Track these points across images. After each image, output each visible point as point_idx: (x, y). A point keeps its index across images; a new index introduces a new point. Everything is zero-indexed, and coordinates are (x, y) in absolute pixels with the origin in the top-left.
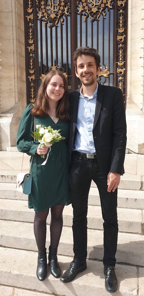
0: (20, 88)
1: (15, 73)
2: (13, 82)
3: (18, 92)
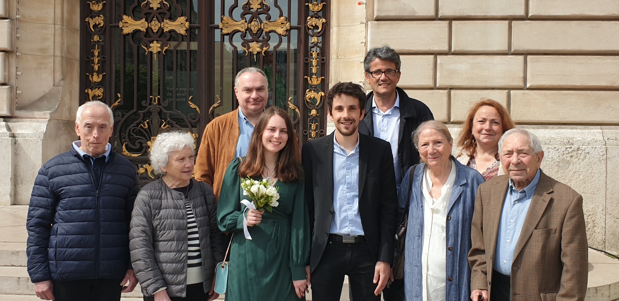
0: (68, 47)
1: (56, 11)
2: (51, 31)
3: (62, 57)
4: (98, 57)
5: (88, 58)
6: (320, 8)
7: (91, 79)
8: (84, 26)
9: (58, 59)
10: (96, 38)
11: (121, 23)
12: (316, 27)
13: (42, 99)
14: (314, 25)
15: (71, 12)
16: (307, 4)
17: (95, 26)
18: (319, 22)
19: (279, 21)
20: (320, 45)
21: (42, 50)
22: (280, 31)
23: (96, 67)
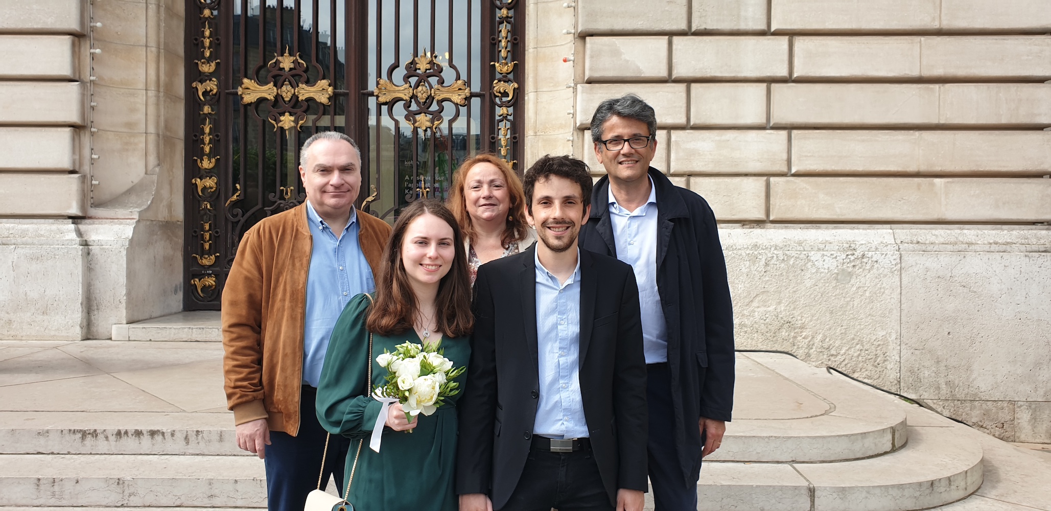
0: (166, 121)
1: (149, 72)
2: (140, 99)
3: (158, 135)
4: (209, 134)
5: (195, 136)
6: (511, 69)
7: (200, 165)
8: (191, 93)
9: (152, 138)
10: (207, 109)
11: (240, 89)
12: (505, 94)
13: (129, 192)
14: (502, 91)
15: (171, 74)
16: (492, 63)
17: (205, 93)
18: (510, 88)
19: (456, 85)
20: (511, 118)
21: (129, 125)
22: (457, 98)
23: (207, 149)
